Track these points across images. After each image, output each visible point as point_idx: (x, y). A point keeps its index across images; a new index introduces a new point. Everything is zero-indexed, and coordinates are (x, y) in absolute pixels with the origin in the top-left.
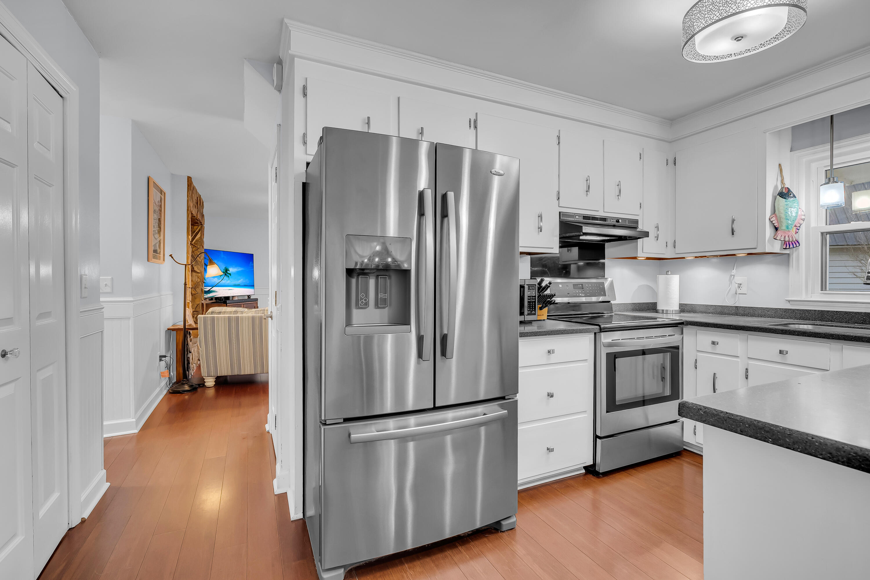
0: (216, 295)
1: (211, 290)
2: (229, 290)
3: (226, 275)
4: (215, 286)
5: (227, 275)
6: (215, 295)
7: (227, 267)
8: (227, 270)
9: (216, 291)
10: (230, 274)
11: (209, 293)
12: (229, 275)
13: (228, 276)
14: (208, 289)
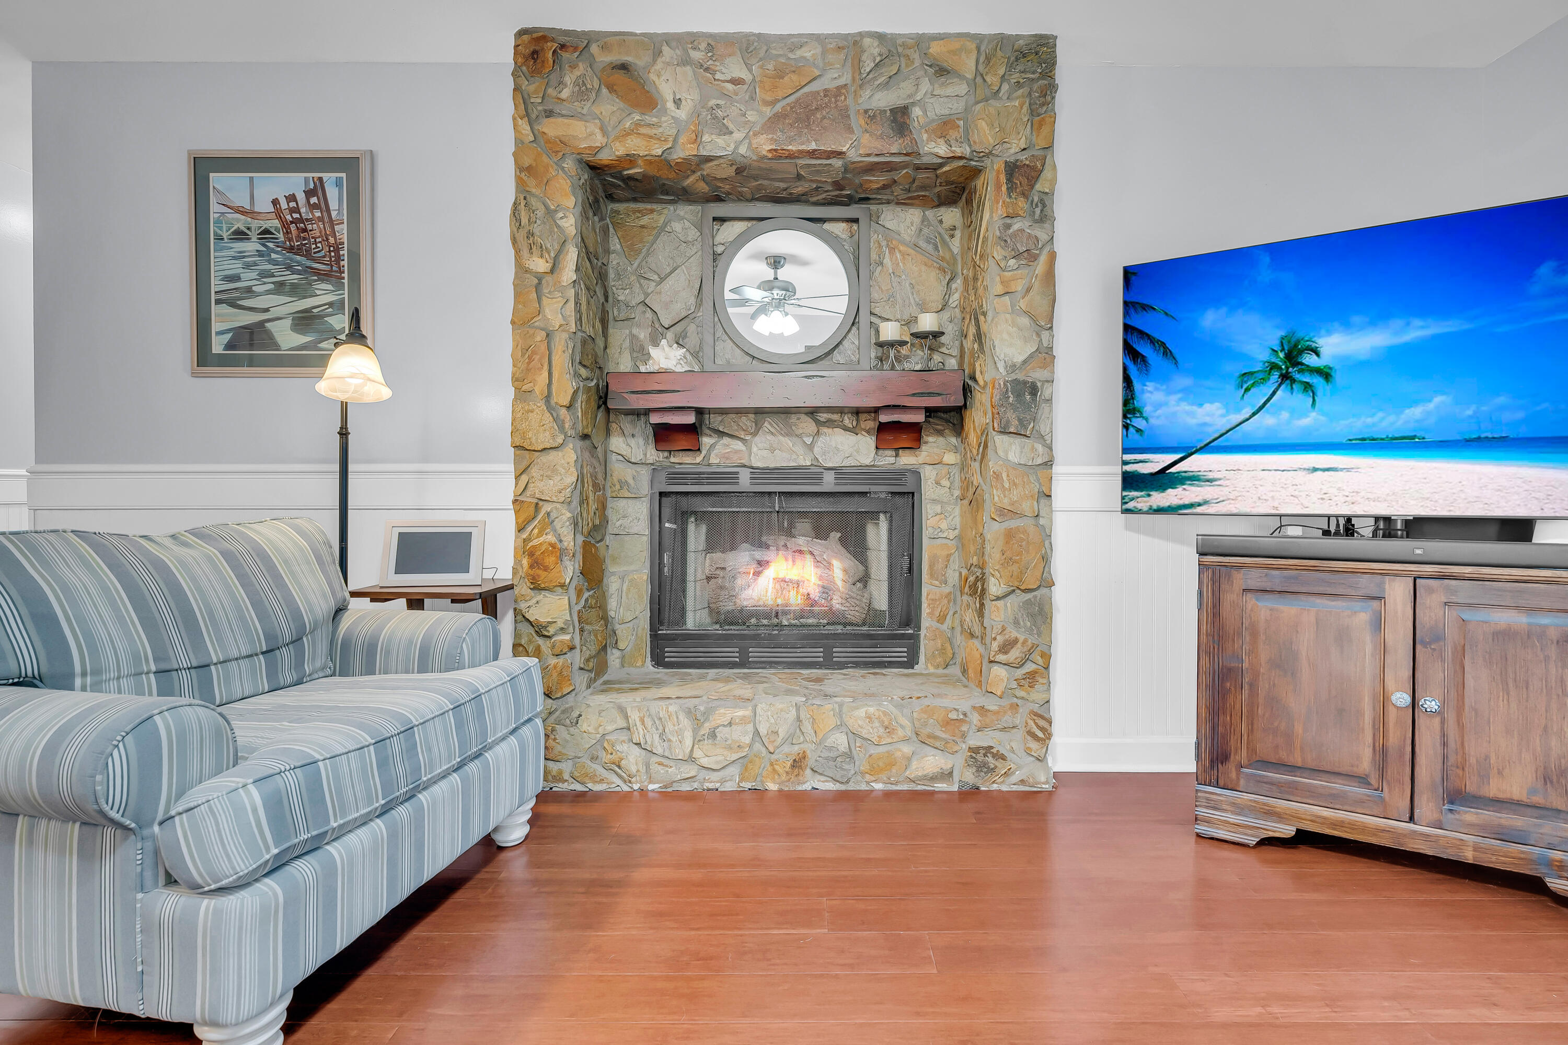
0: (1208, 497)
1: (1173, 470)
2: (1315, 470)
3: (1293, 381)
4: (1206, 448)
5: (1298, 376)
6: (1197, 500)
7: (1300, 335)
8: (1301, 352)
9: (1211, 476)
10: (1325, 374)
11: (1162, 488)
12: (1317, 381)
13: (1307, 387)
14: (1155, 463)
